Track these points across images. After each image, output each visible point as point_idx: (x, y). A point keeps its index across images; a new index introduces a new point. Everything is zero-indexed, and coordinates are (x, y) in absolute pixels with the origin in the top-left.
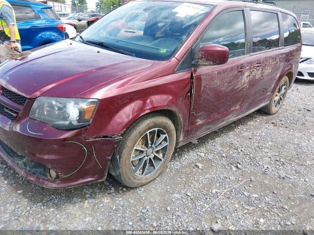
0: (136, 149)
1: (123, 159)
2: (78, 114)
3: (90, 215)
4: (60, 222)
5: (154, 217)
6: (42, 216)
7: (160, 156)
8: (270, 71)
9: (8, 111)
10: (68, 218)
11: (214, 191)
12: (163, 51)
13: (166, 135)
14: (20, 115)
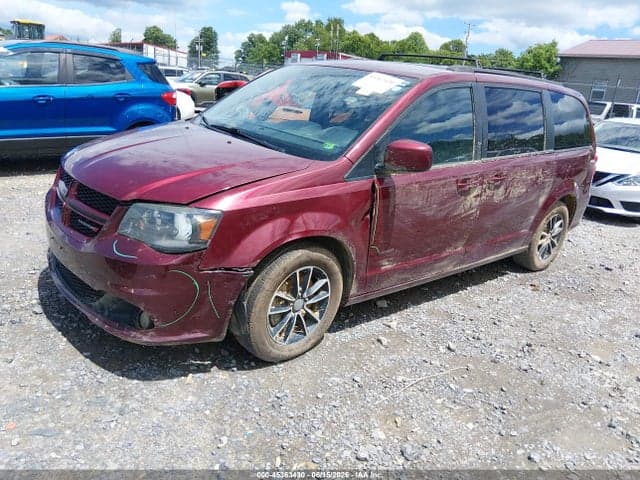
0: (277, 297)
1: (255, 310)
2: (190, 233)
3: (194, 394)
4: (147, 399)
5: (294, 405)
6: (120, 389)
7: (316, 315)
8: (524, 190)
9: (85, 224)
10: (160, 394)
11: (400, 379)
12: (329, 146)
13: (327, 280)
14: (104, 229)
